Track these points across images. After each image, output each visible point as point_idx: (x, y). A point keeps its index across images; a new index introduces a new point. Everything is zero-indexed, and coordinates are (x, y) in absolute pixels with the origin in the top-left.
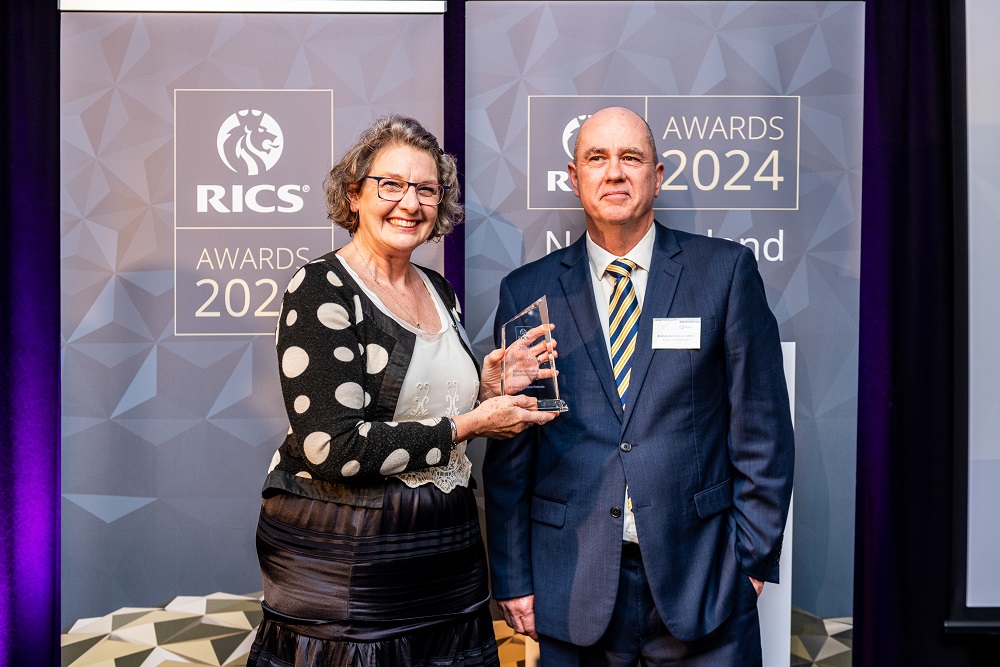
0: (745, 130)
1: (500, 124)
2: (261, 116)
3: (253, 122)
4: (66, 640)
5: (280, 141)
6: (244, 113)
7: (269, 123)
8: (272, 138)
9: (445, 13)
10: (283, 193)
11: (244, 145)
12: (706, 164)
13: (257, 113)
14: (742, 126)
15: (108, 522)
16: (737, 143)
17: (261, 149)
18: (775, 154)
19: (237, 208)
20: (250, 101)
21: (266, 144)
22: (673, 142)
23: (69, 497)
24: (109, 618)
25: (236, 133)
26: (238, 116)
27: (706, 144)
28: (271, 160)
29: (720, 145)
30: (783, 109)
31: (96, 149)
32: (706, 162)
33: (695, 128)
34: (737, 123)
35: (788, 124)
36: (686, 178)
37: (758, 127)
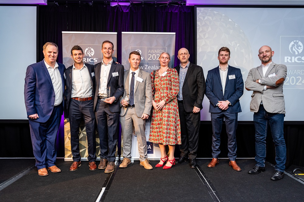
0: (159, 52)
3: (90, 49)
5: (94, 52)
6: (89, 48)
7: (92, 49)
8: (93, 51)
9: (117, 34)
10: (94, 59)
11: (89, 53)
13: (90, 48)
16: (158, 53)
17: (91, 53)
19: (88, 61)
20: (90, 46)
21: (92, 52)
22: (150, 53)
25: (87, 51)
27: (154, 54)
28: (92, 55)
29: (156, 54)
30: (164, 49)
31: (68, 53)
32: (154, 56)
33: (153, 51)
34: (158, 51)
36: (151, 58)
37: (161, 51)
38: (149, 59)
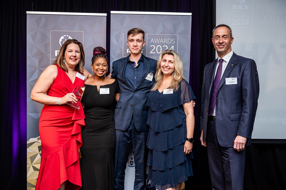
0: (167, 42)
1: (117, 39)
2: (69, 36)
3: (67, 38)
4: (28, 142)
6: (65, 36)
9: (107, 16)
12: (159, 48)
13: (67, 36)
14: (166, 41)
15: (37, 119)
16: (165, 44)
18: (173, 46)
20: (66, 33)
22: (152, 44)
23: (28, 114)
24: (37, 138)
25: (63, 40)
26: (64, 36)
27: (159, 44)
29: (162, 44)
30: (175, 37)
31: (34, 43)
32: (159, 47)
33: (157, 41)
34: (165, 40)
35: (176, 41)
36: (155, 51)
37: (169, 41)
38: (151, 53)
